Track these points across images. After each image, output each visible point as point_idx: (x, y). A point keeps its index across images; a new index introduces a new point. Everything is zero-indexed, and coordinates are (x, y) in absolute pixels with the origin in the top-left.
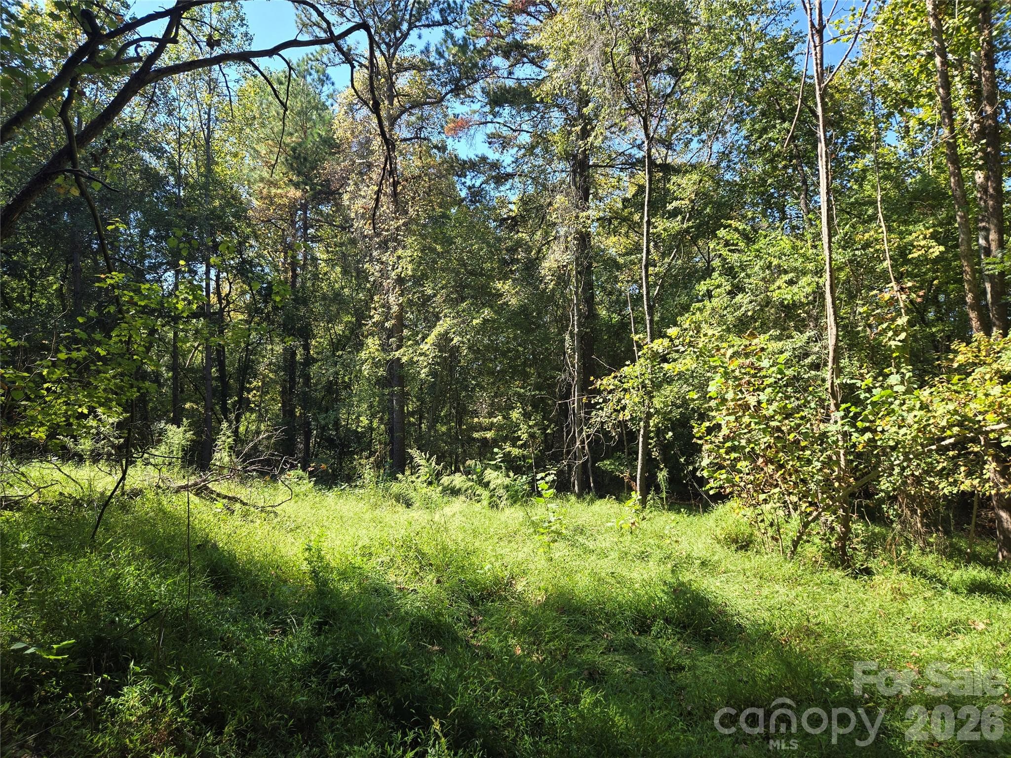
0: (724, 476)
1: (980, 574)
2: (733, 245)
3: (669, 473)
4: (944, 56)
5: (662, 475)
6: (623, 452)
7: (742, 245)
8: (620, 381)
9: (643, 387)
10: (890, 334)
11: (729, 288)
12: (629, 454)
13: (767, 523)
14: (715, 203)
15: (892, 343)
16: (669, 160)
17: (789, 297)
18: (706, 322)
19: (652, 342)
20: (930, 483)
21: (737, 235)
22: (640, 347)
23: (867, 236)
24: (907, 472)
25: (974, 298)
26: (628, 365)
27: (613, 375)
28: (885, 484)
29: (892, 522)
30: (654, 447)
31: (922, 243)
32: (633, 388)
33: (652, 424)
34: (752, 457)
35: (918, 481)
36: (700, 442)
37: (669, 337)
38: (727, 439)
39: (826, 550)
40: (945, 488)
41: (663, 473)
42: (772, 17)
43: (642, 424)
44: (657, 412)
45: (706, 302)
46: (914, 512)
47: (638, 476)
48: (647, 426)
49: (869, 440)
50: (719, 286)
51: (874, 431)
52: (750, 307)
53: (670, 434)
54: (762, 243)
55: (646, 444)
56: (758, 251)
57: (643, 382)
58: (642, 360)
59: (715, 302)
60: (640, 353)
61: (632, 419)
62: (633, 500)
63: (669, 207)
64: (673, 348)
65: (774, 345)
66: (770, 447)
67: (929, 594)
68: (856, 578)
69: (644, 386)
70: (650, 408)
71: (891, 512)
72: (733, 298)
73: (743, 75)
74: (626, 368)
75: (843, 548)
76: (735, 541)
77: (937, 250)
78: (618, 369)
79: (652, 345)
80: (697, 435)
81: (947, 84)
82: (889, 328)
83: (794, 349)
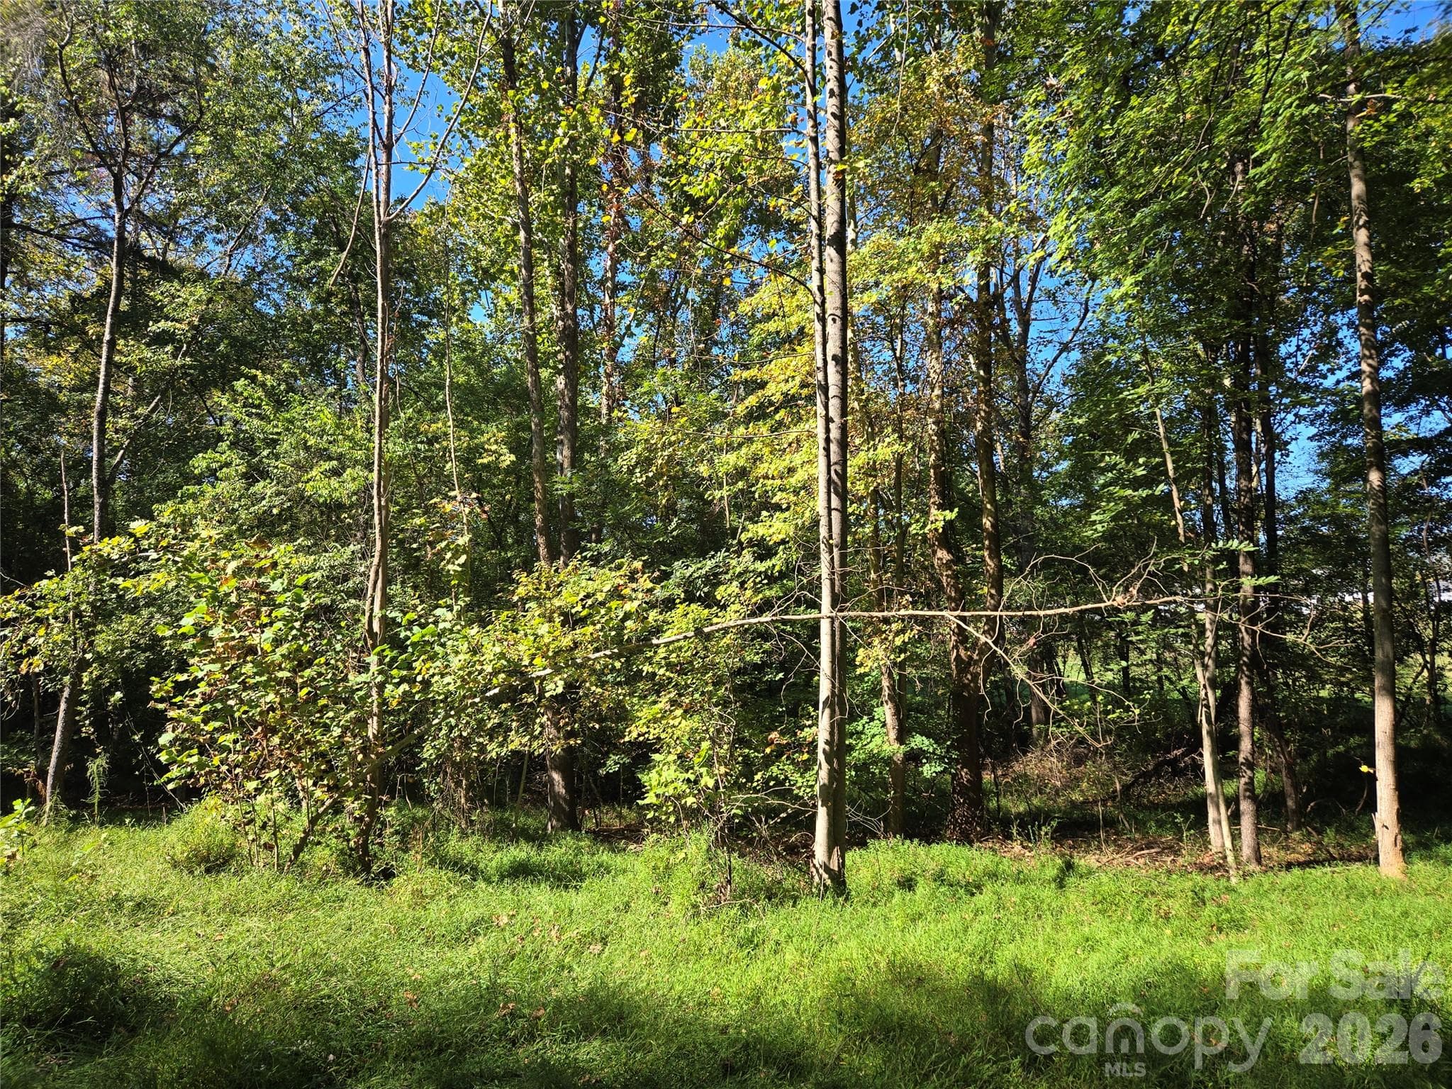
0: (195, 759)
1: (521, 852)
2: (253, 406)
3: (111, 761)
4: (529, 232)
5: (96, 766)
6: (31, 730)
7: (267, 409)
8: (31, 605)
9: (75, 616)
10: (449, 555)
11: (242, 469)
12: (41, 733)
13: (259, 823)
14: (235, 339)
15: (450, 567)
16: (171, 256)
17: (325, 492)
18: (204, 517)
19: (100, 540)
20: (479, 744)
21: (260, 393)
22: (76, 549)
23: (434, 426)
24: (455, 733)
25: (543, 521)
26: (50, 578)
27: (17, 593)
28: (428, 752)
29: (433, 800)
30: (86, 718)
31: (494, 447)
32: (56, 618)
33: (85, 680)
34: (244, 726)
35: (466, 743)
36: (161, 706)
37: (131, 535)
38: (207, 699)
39: (342, 852)
40: (493, 750)
41: (98, 761)
42: (331, 104)
43: (67, 679)
44: (99, 658)
45: (206, 487)
46: (458, 784)
47: (51, 770)
48: (77, 681)
49: (405, 693)
50: (228, 465)
51: (411, 681)
52: (277, 501)
53: (119, 695)
54: (297, 411)
55: (71, 713)
56: (291, 422)
57: (76, 607)
58: (78, 570)
59: (222, 487)
60: (75, 559)
61: (49, 670)
62: (15, 814)
63: (153, 328)
64: (136, 555)
65: (302, 559)
66: (272, 709)
67: (454, 891)
68: (370, 885)
69: (78, 615)
70: (85, 652)
71: (433, 787)
72: (251, 485)
73: (283, 165)
74: (45, 582)
75: (365, 846)
76: (206, 859)
77: (508, 459)
78: (30, 583)
79: (100, 546)
80: (158, 696)
81: (530, 265)
82: (447, 548)
83: (332, 567)
